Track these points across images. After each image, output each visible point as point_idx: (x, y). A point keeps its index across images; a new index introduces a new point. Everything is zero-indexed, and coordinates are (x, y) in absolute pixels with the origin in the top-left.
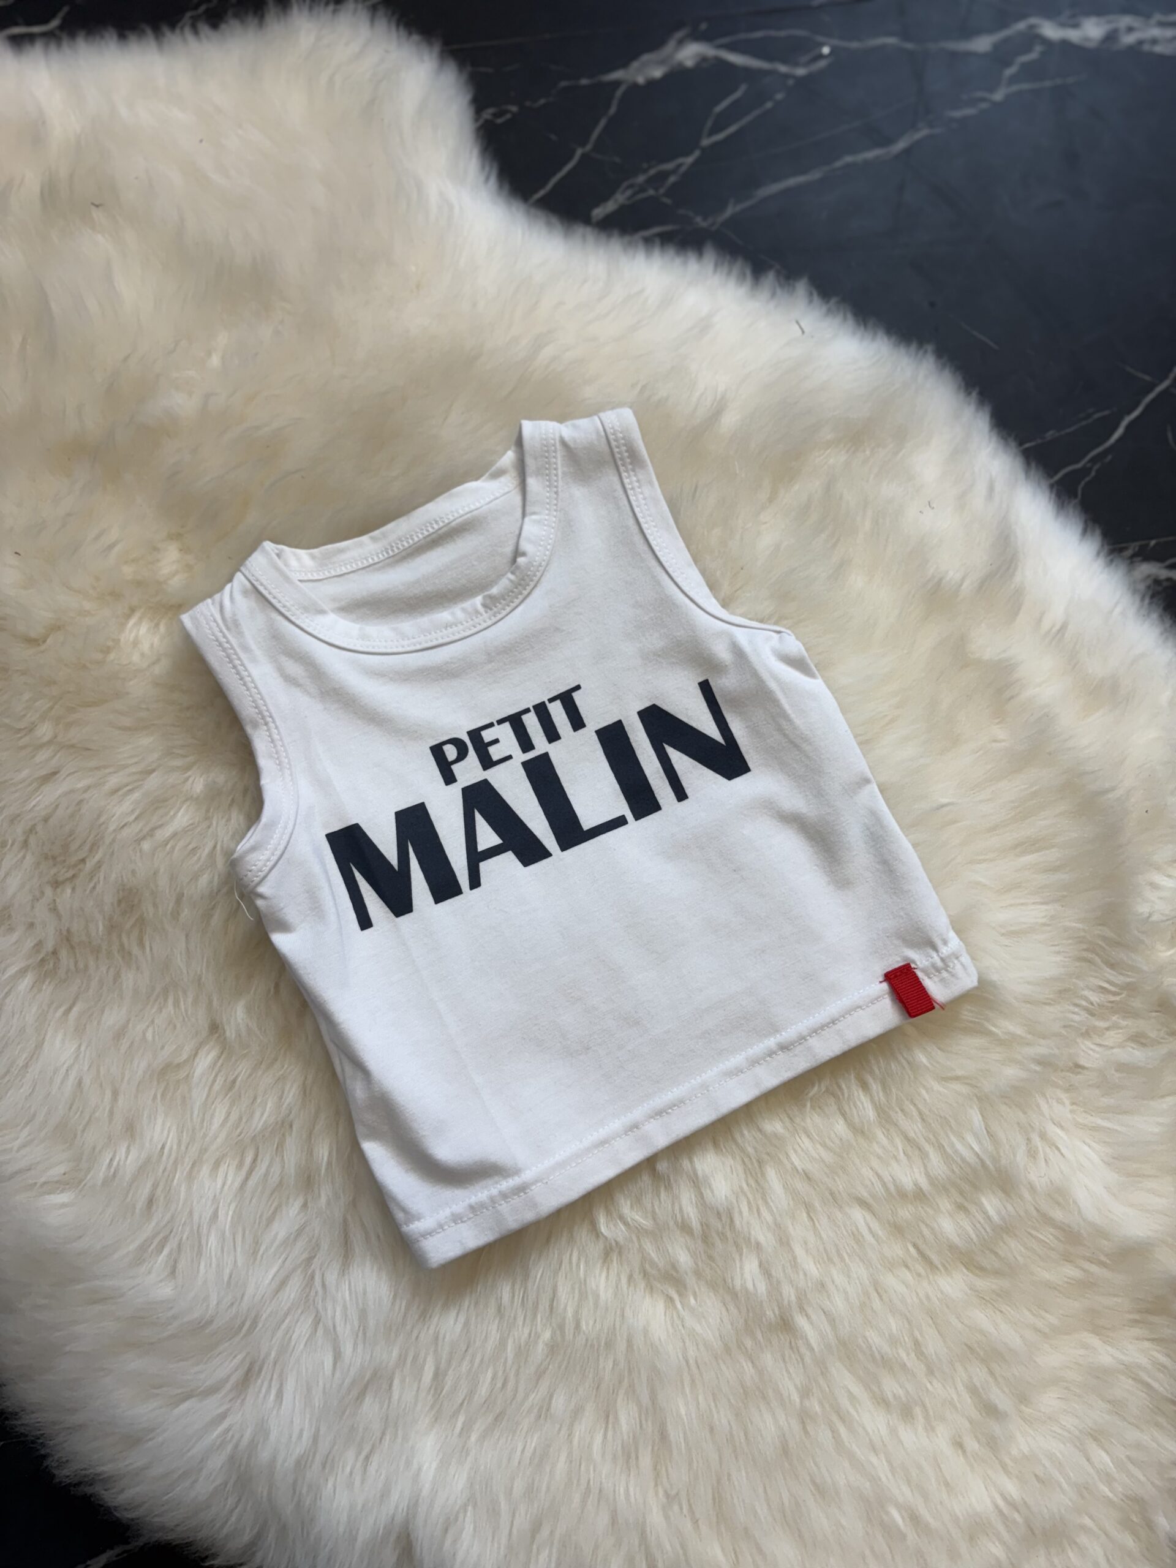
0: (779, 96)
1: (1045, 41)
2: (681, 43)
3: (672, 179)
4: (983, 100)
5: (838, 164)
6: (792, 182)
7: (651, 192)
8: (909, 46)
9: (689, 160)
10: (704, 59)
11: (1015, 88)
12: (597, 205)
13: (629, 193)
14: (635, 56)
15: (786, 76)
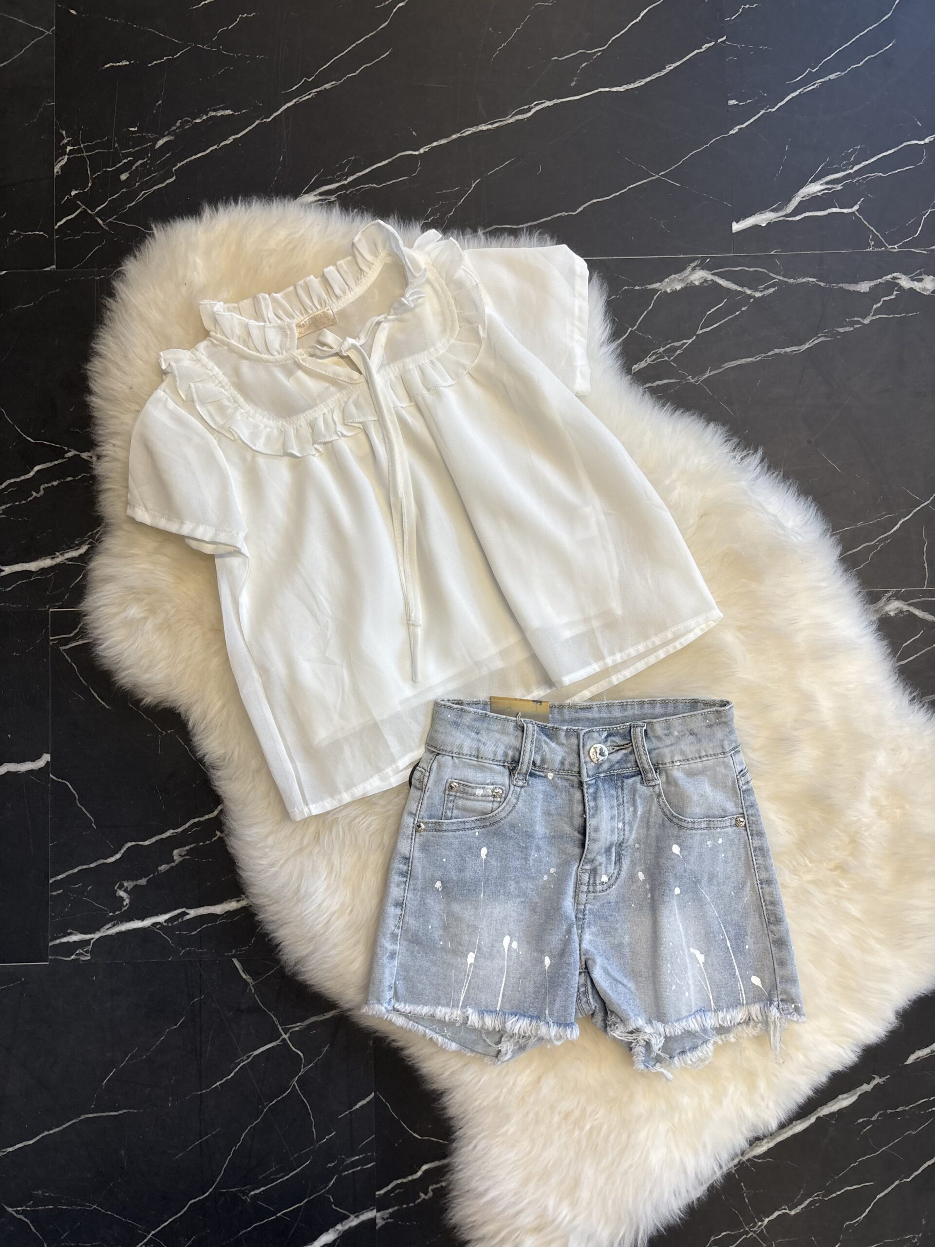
0: (744, 309)
1: (901, 288)
2: (694, 269)
3: (678, 352)
4: (858, 322)
5: (770, 354)
6: (743, 361)
7: (666, 358)
8: (822, 284)
9: (690, 341)
10: (706, 281)
11: (878, 317)
12: (636, 364)
13: (654, 357)
14: (667, 277)
15: (750, 296)
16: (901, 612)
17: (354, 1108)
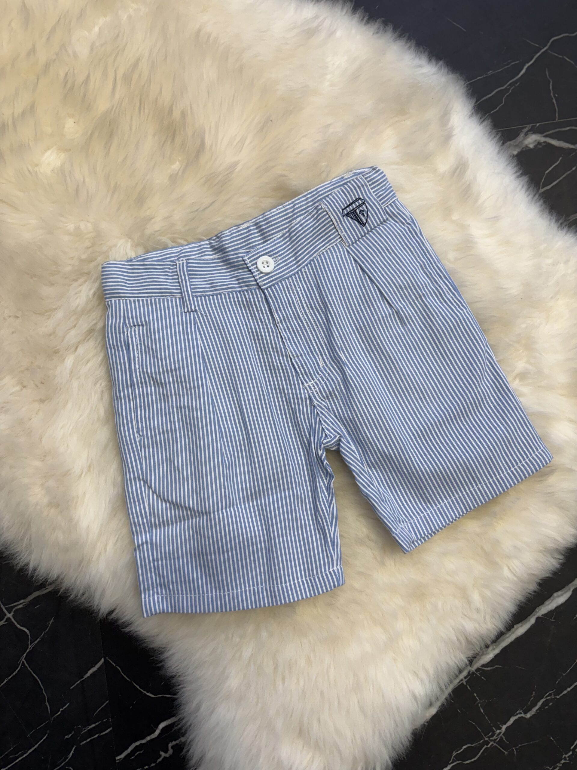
16: (539, 143)
17: (86, 677)
